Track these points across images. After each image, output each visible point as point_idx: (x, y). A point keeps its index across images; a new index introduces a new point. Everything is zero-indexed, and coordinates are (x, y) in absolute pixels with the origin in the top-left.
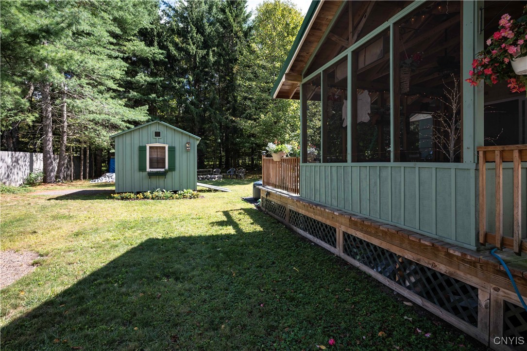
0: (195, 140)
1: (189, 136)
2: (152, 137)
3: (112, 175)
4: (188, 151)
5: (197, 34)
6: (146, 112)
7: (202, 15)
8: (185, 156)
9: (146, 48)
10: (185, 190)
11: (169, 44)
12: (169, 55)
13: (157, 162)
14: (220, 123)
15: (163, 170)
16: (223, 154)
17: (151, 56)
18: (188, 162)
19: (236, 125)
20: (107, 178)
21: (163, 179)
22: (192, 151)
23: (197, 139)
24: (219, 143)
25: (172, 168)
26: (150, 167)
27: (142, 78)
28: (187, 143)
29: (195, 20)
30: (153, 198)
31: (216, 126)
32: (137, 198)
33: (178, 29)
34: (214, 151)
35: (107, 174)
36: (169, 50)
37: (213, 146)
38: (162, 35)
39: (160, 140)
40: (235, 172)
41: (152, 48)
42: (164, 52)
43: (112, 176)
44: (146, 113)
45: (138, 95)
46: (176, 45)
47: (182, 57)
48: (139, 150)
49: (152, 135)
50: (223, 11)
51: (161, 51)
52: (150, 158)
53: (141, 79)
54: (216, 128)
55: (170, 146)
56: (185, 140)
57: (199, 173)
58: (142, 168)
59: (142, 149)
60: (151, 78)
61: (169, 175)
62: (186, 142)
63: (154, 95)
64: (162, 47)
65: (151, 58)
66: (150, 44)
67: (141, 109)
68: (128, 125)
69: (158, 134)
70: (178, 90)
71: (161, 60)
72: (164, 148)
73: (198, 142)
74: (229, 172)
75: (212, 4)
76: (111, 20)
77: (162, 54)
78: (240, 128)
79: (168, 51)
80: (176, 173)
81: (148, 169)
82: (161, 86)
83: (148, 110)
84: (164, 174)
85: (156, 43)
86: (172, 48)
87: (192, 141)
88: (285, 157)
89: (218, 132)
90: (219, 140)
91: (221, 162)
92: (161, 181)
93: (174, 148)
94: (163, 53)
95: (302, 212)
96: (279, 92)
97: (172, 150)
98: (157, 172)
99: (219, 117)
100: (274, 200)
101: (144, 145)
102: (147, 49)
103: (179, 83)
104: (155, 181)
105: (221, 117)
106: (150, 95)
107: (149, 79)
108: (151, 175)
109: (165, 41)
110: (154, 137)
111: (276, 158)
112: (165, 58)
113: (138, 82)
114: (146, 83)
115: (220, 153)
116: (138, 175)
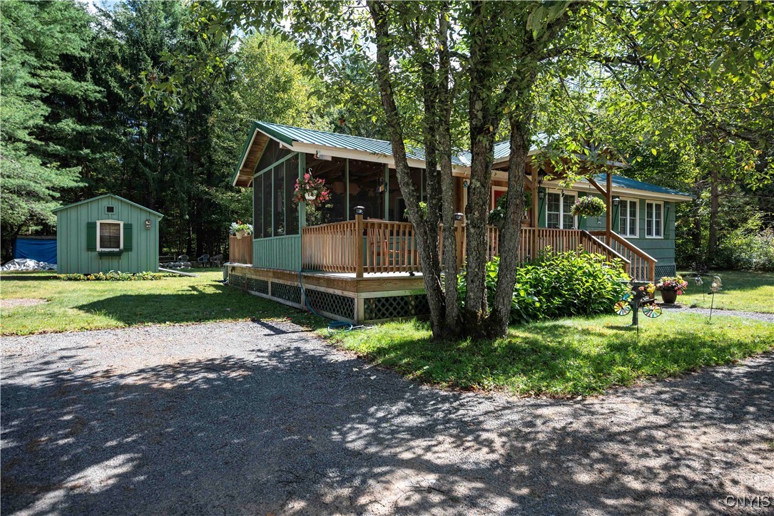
0: (157, 217)
1: (150, 212)
2: (103, 212)
3: (24, 261)
4: (147, 229)
5: (153, 67)
6: (78, 175)
7: (161, 40)
8: (143, 235)
9: (73, 83)
10: (144, 273)
11: (110, 78)
12: (110, 94)
13: (110, 241)
14: (189, 193)
15: (117, 250)
16: (193, 236)
17: (82, 94)
18: (147, 242)
19: (210, 197)
20: (17, 266)
21: (117, 260)
22: (153, 229)
23: (159, 217)
24: (187, 220)
25: (128, 248)
26: (102, 246)
27: (68, 125)
28: (147, 220)
29: (149, 46)
30: (106, 279)
31: (182, 198)
32: (88, 279)
33: (123, 57)
34: (178, 232)
35: (16, 260)
36: (111, 87)
37: (177, 225)
38: (97, 63)
39: (114, 217)
40: (209, 259)
41: (83, 84)
42: (103, 89)
43: (24, 263)
44: (78, 177)
45: (62, 149)
46: (120, 80)
47: (130, 98)
48: (88, 227)
49: (103, 210)
50: (193, 35)
51: (98, 88)
52: (101, 236)
53: (66, 127)
54: (183, 200)
55: (126, 223)
56: (144, 217)
57: (160, 259)
58: (91, 247)
59: (91, 226)
60: (83, 127)
61: (125, 255)
62: (145, 220)
63: (88, 151)
64: (97, 81)
65: (82, 96)
66: (79, 77)
67: (70, 171)
68: (51, 192)
69: (110, 209)
70: (123, 145)
71: (99, 101)
72: (119, 225)
73: (160, 219)
74: (202, 259)
75: (177, 22)
76: (22, 44)
77: (99, 92)
78: (214, 202)
79: (108, 87)
80: (133, 254)
81: (99, 249)
82: (97, 138)
83: (80, 173)
84: (119, 254)
85: (89, 76)
86: (113, 84)
87: (152, 218)
88: (246, 235)
89: (185, 205)
90: (187, 217)
91: (189, 249)
92: (115, 262)
93: (131, 225)
94: (101, 90)
95: (254, 277)
96: (238, 181)
97: (128, 228)
98: (111, 252)
99: (186, 184)
100: (238, 273)
101: (93, 221)
102: (76, 84)
103: (125, 134)
104: (106, 262)
105: (189, 185)
106: (82, 150)
107: (79, 128)
108: (102, 255)
109: (103, 72)
110: (106, 213)
111: (239, 236)
112: (104, 97)
113: (61, 130)
114: (75, 133)
115: (189, 235)
116: (85, 255)
